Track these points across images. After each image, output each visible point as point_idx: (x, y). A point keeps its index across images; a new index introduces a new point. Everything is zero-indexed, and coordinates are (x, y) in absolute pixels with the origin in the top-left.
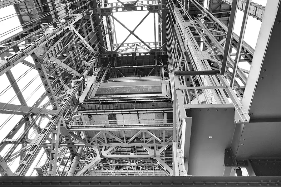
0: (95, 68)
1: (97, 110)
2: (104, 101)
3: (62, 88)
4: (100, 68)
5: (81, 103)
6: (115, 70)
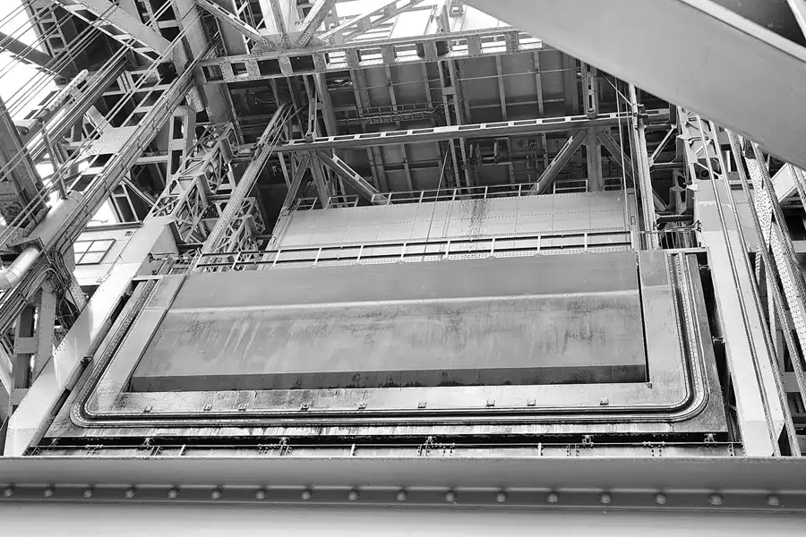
0: (178, 155)
4: (208, 157)
6: (315, 161)
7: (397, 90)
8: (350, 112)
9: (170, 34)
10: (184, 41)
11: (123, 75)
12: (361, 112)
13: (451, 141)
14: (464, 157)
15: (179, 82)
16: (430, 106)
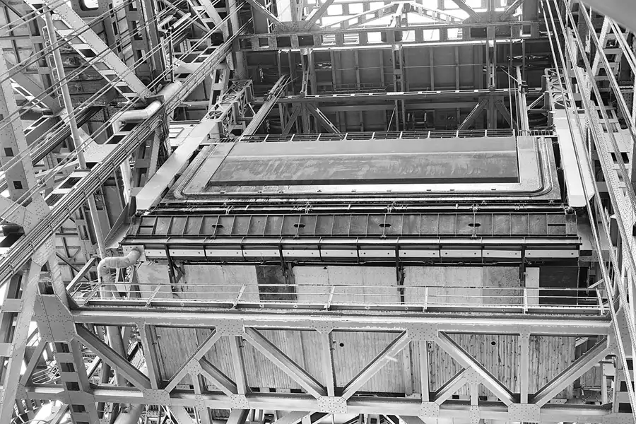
0: (217, 93)
1: (209, 237)
2: (244, 205)
3: (66, 142)
4: (238, 94)
5: (144, 211)
6: (304, 110)
7: (361, 72)
8: (327, 86)
9: (223, 15)
10: (229, 22)
11: (185, 42)
12: (335, 86)
13: (396, 102)
14: (404, 120)
15: (225, 45)
16: (383, 85)
